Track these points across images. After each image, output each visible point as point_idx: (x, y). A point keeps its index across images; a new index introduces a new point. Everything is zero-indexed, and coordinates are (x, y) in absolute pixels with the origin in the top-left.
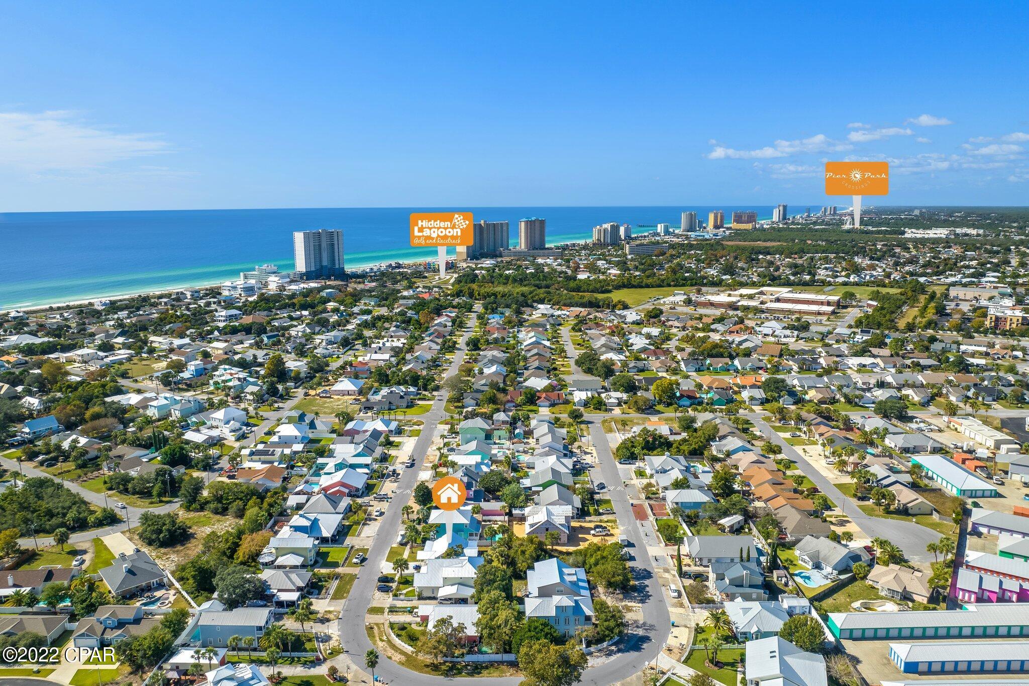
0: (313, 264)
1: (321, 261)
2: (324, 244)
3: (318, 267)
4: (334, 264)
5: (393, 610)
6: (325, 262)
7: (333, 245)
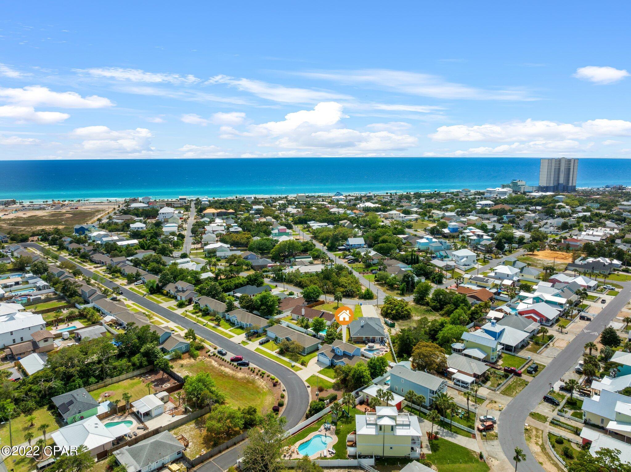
0: (552, 182)
1: (558, 180)
2: (563, 168)
3: (556, 184)
4: (568, 182)
5: (554, 423)
6: (562, 181)
7: (569, 169)
